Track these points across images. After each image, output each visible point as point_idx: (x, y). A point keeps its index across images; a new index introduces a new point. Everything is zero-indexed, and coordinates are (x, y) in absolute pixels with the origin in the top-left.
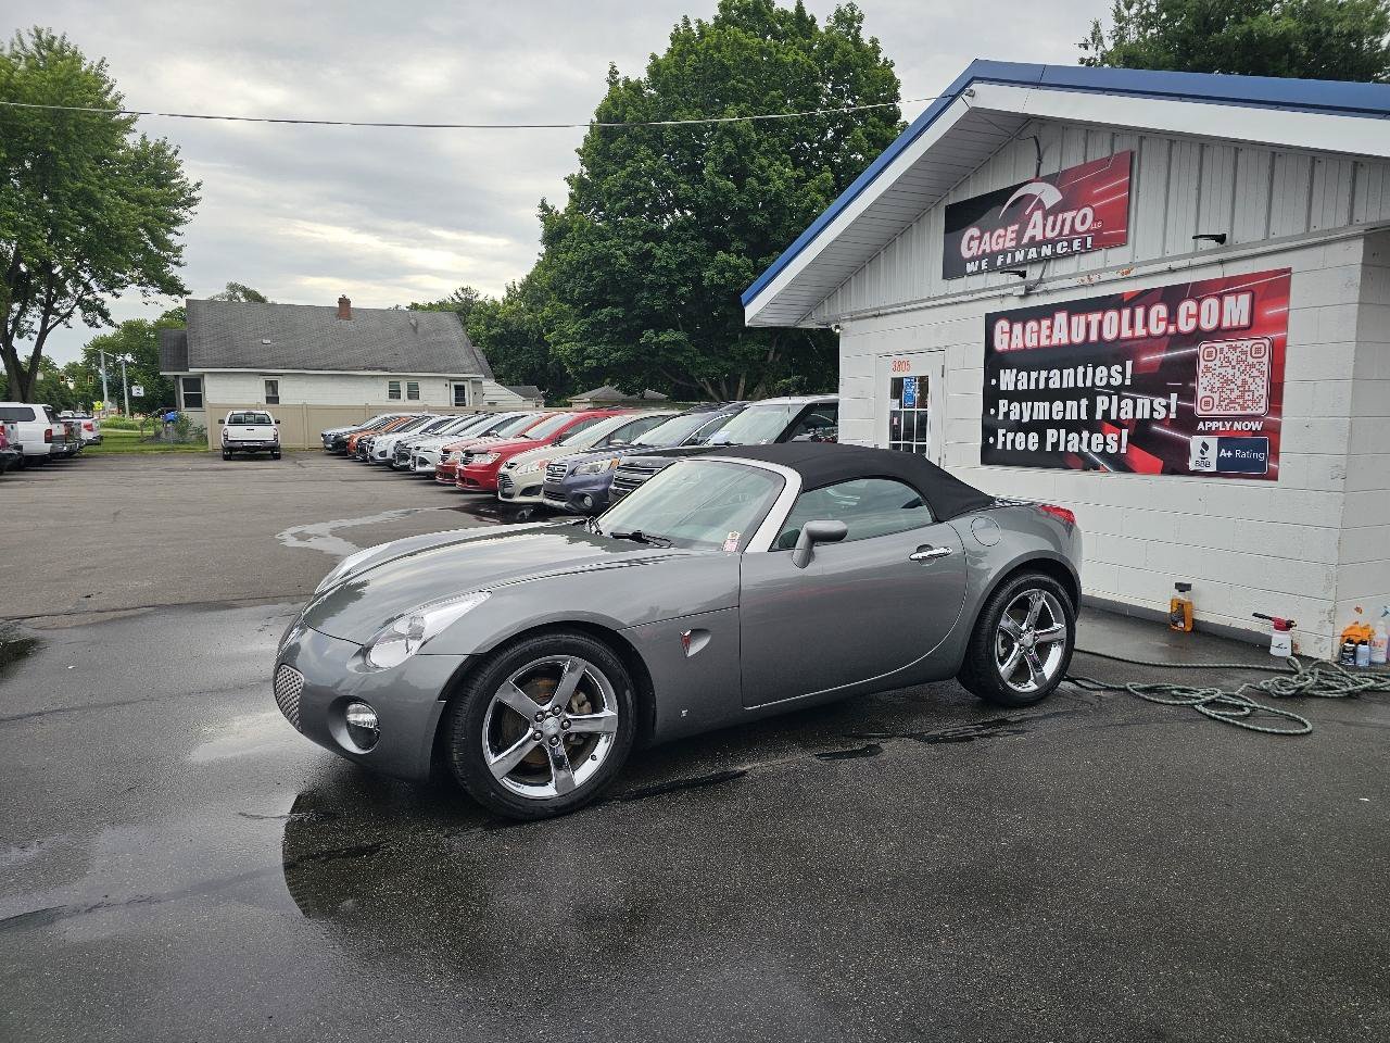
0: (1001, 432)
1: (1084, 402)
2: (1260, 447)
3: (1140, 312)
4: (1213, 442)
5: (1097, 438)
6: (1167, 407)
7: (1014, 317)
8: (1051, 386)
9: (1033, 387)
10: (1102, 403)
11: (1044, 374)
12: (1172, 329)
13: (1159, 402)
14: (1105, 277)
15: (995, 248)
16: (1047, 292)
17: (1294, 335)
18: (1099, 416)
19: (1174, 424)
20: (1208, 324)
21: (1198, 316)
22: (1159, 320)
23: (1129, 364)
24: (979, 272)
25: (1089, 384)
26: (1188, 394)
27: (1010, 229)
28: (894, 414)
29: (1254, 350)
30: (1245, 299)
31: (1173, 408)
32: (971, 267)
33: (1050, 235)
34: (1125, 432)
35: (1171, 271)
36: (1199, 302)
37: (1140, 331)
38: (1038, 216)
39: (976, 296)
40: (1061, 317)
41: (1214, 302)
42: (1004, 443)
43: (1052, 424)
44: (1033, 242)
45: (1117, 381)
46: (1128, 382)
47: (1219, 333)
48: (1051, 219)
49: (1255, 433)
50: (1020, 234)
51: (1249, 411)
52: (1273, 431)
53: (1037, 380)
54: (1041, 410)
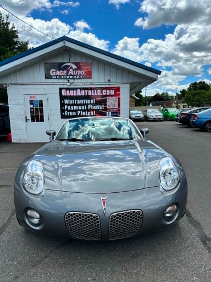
0: (66, 112)
1: (86, 106)
2: (117, 113)
3: (95, 91)
4: (110, 112)
5: (89, 113)
6: (102, 107)
7: (67, 89)
8: (78, 103)
9: (73, 103)
10: (89, 107)
11: (76, 101)
12: (102, 94)
13: (100, 106)
14: (88, 84)
15: (61, 74)
16: (75, 85)
17: (121, 96)
18: (89, 109)
19: (103, 110)
20: (108, 94)
21: (106, 92)
22: (99, 93)
23: (94, 100)
24: (57, 78)
25: (86, 103)
26: (106, 105)
27: (64, 71)
28: (31, 109)
29: (115, 98)
30: (114, 91)
31: (103, 107)
32: (53, 77)
33: (75, 74)
34: (94, 112)
35: (101, 85)
36: (106, 90)
37: (96, 94)
38: (71, 70)
39: (56, 84)
40: (79, 90)
41: (109, 91)
42: (67, 114)
43: (78, 110)
44: (71, 75)
45: (92, 102)
46: (94, 103)
47: (110, 95)
48: (75, 71)
49: (117, 111)
50: (67, 72)
51: (115, 108)
52: (119, 110)
53: (74, 102)
54: (76, 108)
